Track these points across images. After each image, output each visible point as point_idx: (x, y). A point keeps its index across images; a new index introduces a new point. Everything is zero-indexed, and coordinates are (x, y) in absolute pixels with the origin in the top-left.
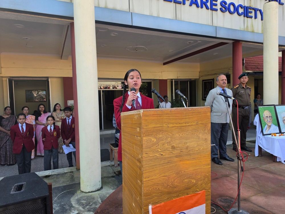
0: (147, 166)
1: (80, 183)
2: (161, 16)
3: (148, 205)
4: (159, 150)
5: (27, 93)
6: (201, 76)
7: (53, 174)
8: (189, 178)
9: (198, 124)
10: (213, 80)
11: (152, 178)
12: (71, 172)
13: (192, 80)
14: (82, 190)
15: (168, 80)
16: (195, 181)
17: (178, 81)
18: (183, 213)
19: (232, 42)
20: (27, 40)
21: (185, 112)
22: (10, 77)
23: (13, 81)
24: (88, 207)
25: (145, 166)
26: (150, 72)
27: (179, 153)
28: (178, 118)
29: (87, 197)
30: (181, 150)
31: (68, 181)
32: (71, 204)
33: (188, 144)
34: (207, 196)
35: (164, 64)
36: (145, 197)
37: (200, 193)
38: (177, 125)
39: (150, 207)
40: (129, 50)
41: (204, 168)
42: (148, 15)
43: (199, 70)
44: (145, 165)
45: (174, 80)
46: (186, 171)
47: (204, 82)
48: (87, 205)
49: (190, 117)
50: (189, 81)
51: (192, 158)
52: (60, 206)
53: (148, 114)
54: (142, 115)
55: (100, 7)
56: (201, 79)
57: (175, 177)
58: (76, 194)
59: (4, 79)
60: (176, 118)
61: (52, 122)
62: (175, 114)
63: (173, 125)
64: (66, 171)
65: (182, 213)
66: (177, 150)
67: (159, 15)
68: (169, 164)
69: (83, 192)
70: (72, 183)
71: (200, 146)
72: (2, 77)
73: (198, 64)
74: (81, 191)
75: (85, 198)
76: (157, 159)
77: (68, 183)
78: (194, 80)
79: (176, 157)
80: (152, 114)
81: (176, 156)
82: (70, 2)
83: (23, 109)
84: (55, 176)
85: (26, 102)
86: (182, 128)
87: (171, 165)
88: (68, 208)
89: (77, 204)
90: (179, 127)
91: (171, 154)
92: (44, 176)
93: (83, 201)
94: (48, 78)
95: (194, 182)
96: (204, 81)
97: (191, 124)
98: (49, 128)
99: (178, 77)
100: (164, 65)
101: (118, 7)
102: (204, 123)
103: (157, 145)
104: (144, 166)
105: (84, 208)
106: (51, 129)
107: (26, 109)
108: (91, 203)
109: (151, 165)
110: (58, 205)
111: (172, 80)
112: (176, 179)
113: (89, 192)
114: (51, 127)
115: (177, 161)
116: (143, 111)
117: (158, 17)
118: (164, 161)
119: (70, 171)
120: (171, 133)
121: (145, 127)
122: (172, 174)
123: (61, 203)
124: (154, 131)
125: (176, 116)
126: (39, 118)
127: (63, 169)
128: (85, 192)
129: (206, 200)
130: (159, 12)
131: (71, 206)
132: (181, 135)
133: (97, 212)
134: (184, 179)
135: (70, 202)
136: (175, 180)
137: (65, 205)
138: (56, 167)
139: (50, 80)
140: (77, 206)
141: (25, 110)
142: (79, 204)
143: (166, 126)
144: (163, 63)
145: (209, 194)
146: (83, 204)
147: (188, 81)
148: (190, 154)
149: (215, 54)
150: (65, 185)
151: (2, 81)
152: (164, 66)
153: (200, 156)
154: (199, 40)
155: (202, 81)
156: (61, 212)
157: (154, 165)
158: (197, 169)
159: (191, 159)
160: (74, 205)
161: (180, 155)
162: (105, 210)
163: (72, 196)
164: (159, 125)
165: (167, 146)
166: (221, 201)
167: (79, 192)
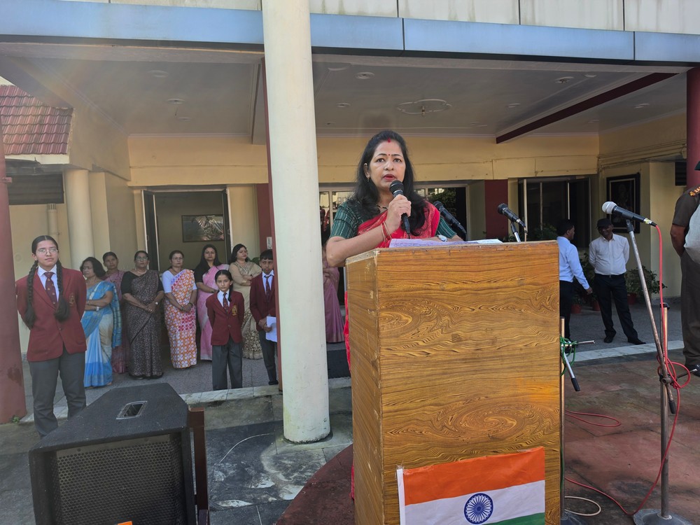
0: (391, 377)
1: (282, 421)
2: (478, 20)
3: (396, 468)
4: (421, 343)
5: (184, 222)
6: (604, 168)
7: (230, 397)
8: (499, 413)
9: (523, 285)
10: (637, 176)
11: (405, 406)
12: (267, 396)
13: (577, 178)
14: (287, 438)
15: (509, 182)
16: (515, 423)
17: (538, 184)
18: (484, 495)
19: (686, 69)
20: (178, 103)
21: (487, 255)
22: (148, 187)
23: (154, 196)
24: (296, 474)
25: (387, 377)
26: (462, 163)
27: (473, 353)
28: (467, 268)
29: (297, 452)
30: (477, 345)
31: (259, 415)
32: (261, 465)
33: (496, 333)
34: (548, 461)
35: (499, 140)
36: (386, 448)
37: (529, 453)
38: (465, 286)
39: (400, 472)
40: (404, 110)
41: (541, 392)
42: (446, 18)
43: (597, 152)
44: (385, 375)
45: (525, 181)
46: (492, 396)
48: (294, 471)
49: (501, 266)
50: (568, 181)
51: (507, 366)
52: (238, 468)
53: (391, 259)
54: (378, 262)
55: (328, 13)
56: (604, 175)
57: (462, 407)
58: (273, 445)
59: (135, 192)
60: (464, 268)
61: (227, 284)
62: (460, 258)
63: (457, 286)
64: (256, 394)
65: (480, 494)
66: (465, 344)
67: (474, 17)
68: (445, 376)
69: (288, 441)
70: (267, 421)
71: (530, 337)
72: (132, 188)
73: (595, 137)
74: (285, 438)
75: (292, 454)
76: (417, 362)
77: (259, 420)
78: (583, 177)
79: (465, 360)
80: (401, 258)
81: (463, 359)
82: (260, 9)
83: (171, 257)
84: (233, 402)
85: (184, 242)
86: (479, 292)
87: (451, 380)
88: (253, 472)
89: (274, 466)
90: (473, 292)
91: (452, 353)
92: (210, 402)
93: (286, 462)
94: (224, 186)
95: (512, 424)
96: (611, 182)
97: (505, 284)
98: (220, 297)
99: (536, 172)
100: (497, 143)
101: (371, 10)
102: (541, 282)
103: (416, 331)
104: (383, 378)
105: (287, 476)
106: (225, 300)
107: (178, 255)
108: (304, 467)
109: (400, 376)
110: (234, 465)
111: (520, 180)
112: (465, 413)
113: (302, 443)
114: (225, 295)
115: (469, 371)
116: (380, 252)
117: (471, 23)
118: (432, 370)
119: (265, 393)
120: (449, 304)
121: (384, 289)
122: (453, 400)
123: (241, 461)
124: (407, 298)
125: (463, 263)
126: (204, 275)
127: (251, 388)
128: (293, 443)
129: (546, 472)
130: (473, 9)
131: (260, 470)
132: (477, 310)
133: (310, 485)
134: (487, 416)
135: (260, 460)
136: (462, 415)
137: (249, 467)
138: (237, 384)
139: (228, 191)
140: (273, 471)
141: (176, 258)
142: (279, 466)
143: (438, 287)
144: (495, 137)
145: (556, 458)
146: (286, 468)
147: (565, 183)
148: (502, 356)
149: (639, 107)
150: (253, 423)
151: (133, 195)
152: (499, 145)
153: (529, 364)
154: (590, 73)
155: (606, 181)
156: (239, 480)
157: (408, 378)
158: (523, 394)
159: (503, 369)
160: (266, 468)
161: (475, 359)
162: (328, 482)
163: (264, 449)
164: (419, 286)
165: (440, 335)
166: (619, 488)
167: (279, 441)
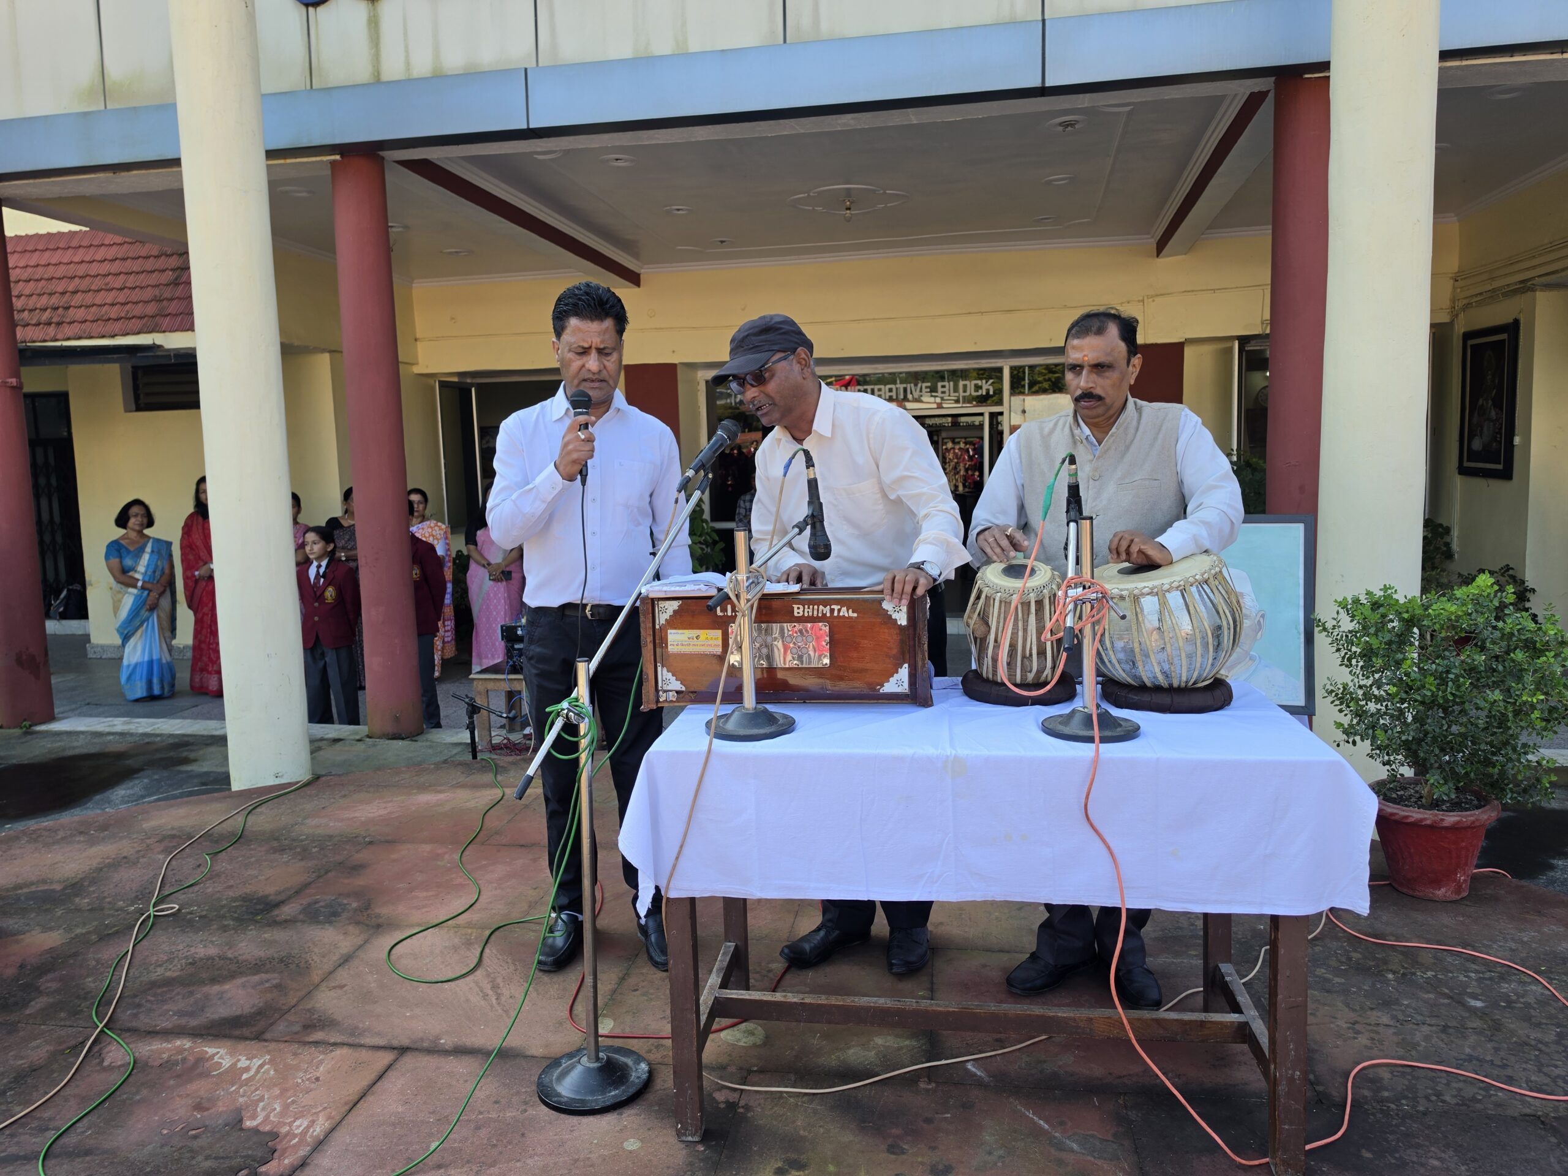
2: (695, 48)
6: (1463, 308)
10: (1513, 328)
15: (1189, 352)
23: (473, 390)
35: (1161, 246)
45: (1233, 345)
47: (1472, 346)
56: (1460, 328)
67: (686, 43)
96: (1470, 342)
100: (1158, 255)
117: (679, 57)
144: (1153, 242)
152: (1163, 260)
155: (1461, 340)
